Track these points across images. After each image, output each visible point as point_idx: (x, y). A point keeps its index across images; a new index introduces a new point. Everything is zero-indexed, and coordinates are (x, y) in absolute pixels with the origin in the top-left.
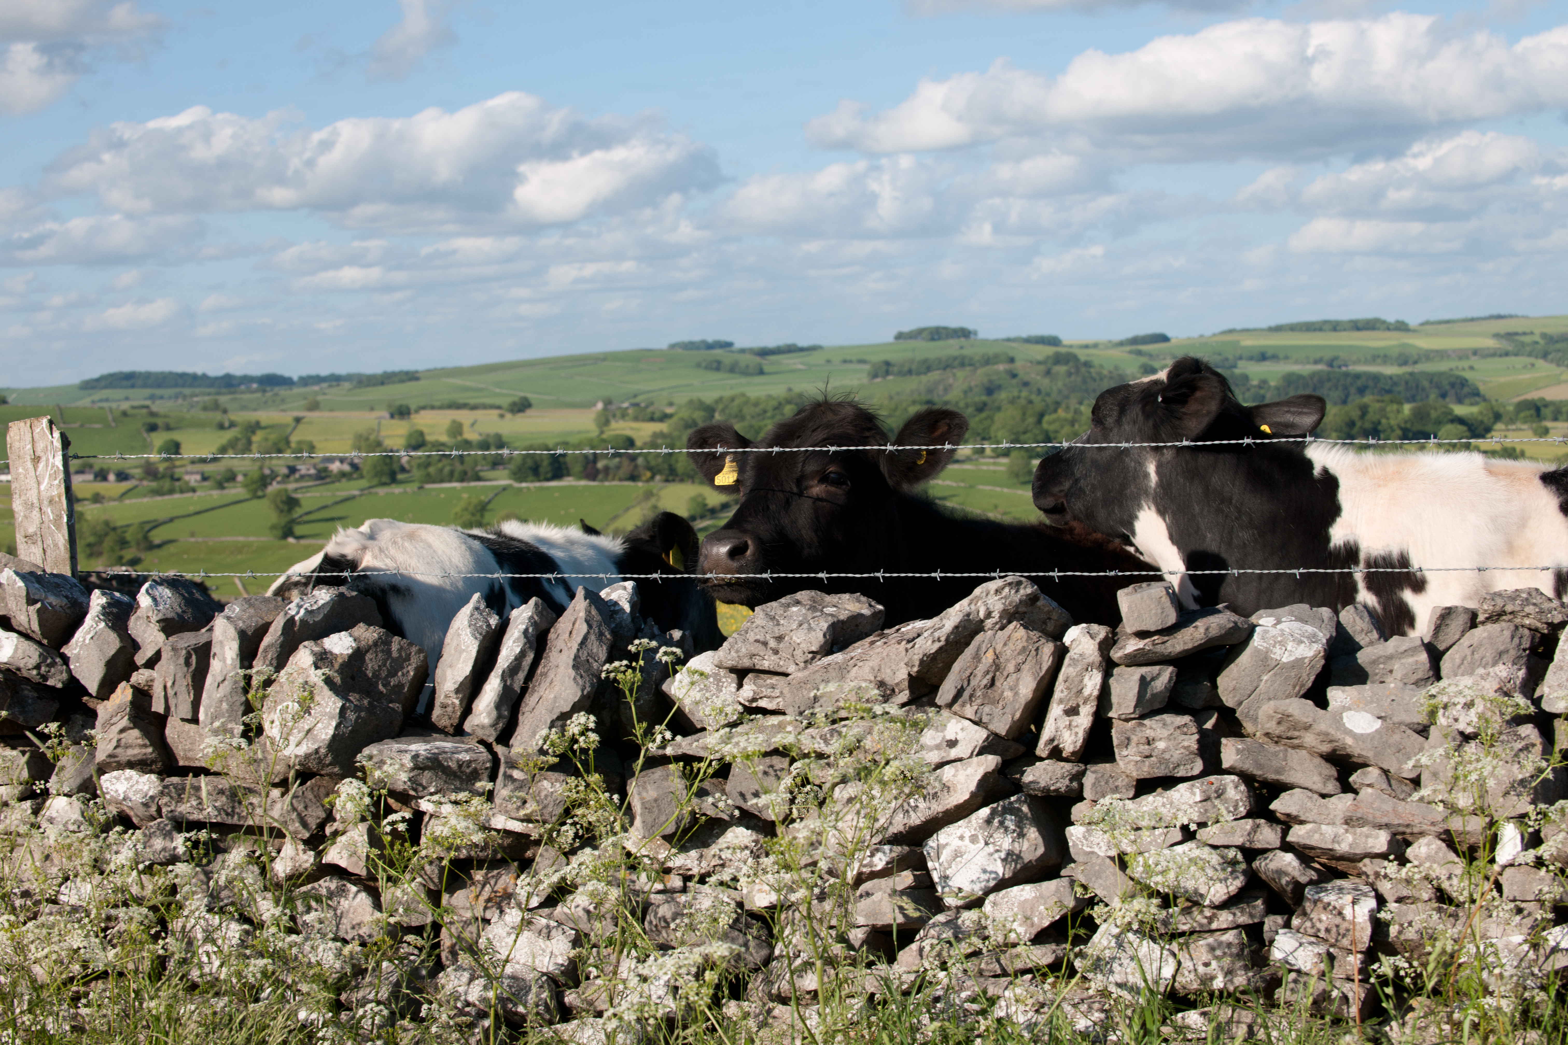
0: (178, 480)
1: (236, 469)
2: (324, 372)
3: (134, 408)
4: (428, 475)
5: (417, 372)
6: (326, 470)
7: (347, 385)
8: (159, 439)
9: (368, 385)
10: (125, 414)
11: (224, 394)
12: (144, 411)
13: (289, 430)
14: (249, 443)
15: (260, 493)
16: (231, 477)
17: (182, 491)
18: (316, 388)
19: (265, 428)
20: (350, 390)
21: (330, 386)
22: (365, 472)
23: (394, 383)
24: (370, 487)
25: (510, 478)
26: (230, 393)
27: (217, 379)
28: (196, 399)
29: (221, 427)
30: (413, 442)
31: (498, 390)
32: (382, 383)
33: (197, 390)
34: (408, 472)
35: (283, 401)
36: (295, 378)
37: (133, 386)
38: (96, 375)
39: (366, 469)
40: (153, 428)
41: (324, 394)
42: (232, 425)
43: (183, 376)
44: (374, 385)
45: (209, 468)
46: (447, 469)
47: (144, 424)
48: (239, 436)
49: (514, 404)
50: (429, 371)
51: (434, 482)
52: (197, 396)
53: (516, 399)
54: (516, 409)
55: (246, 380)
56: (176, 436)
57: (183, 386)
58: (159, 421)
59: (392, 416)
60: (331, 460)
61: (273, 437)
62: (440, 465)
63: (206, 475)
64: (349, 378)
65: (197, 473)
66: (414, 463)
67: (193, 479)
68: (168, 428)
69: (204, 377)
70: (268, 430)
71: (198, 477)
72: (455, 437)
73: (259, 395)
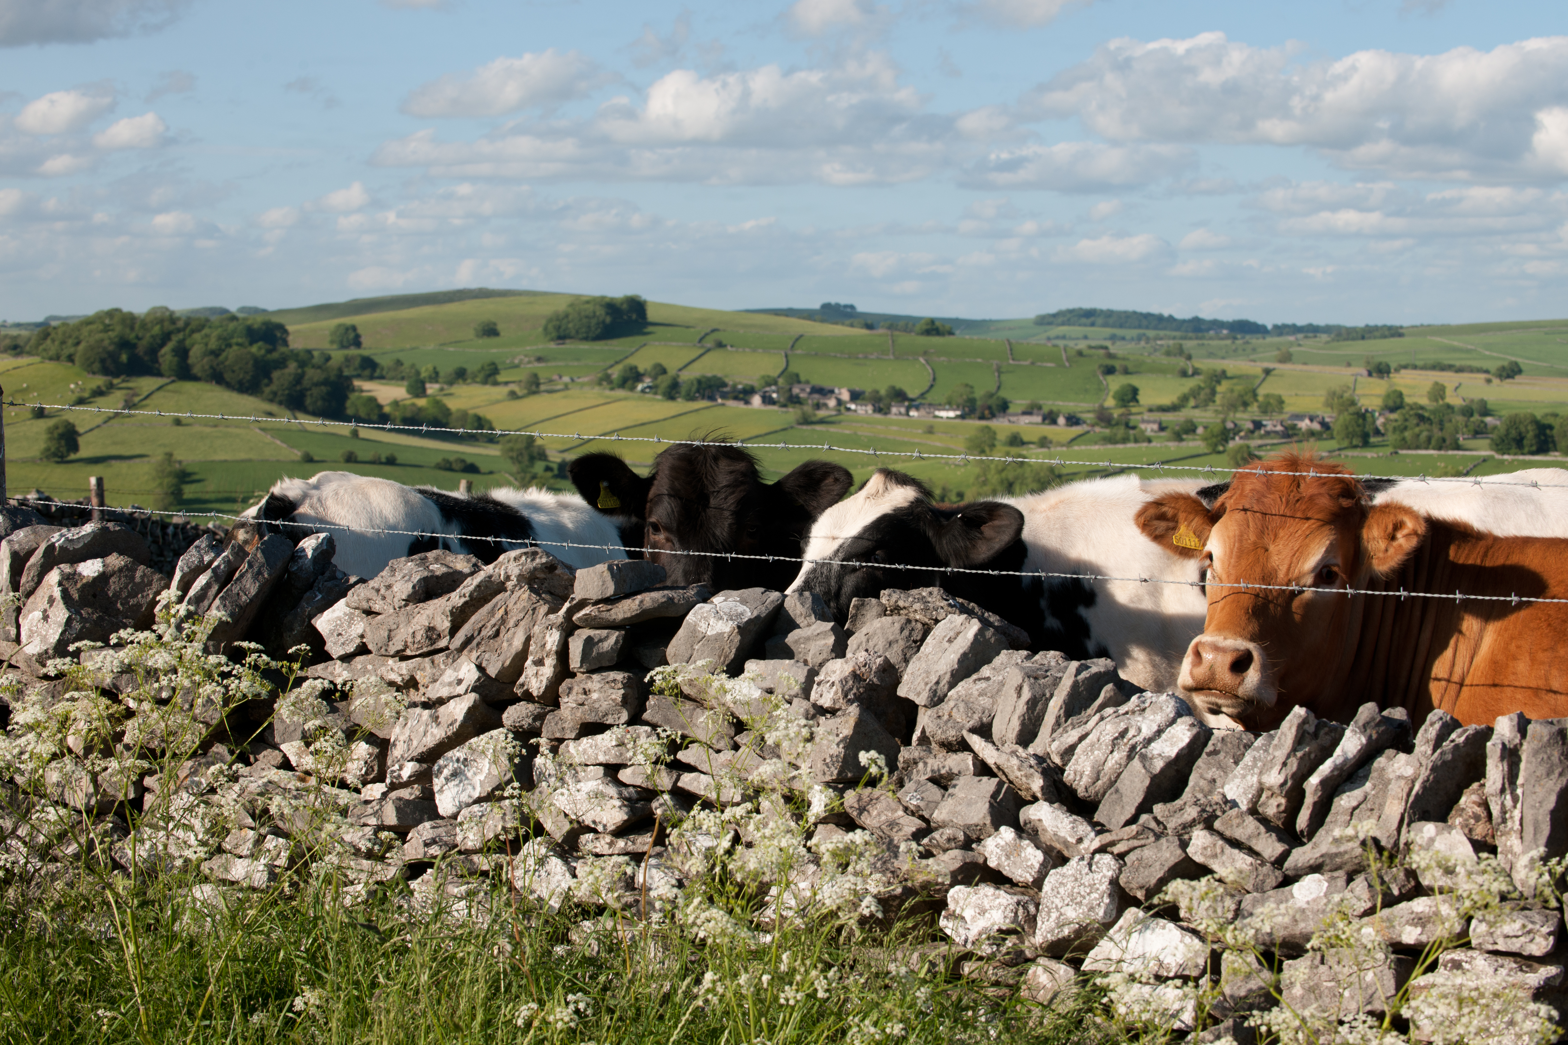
0: (1134, 428)
1: (1195, 420)
2: (1301, 322)
3: (1090, 347)
4: (1404, 439)
5: (1401, 327)
6: (1294, 427)
7: (1324, 337)
8: (1115, 383)
9: (1347, 339)
10: (1080, 353)
11: (1191, 339)
12: (1102, 352)
13: (1257, 382)
14: (1213, 393)
15: (1221, 448)
16: (1190, 428)
17: (1136, 441)
18: (1291, 338)
19: (1231, 378)
20: (1327, 343)
21: (1306, 337)
22: (1335, 433)
23: (1375, 338)
24: (1340, 449)
25: (1492, 449)
26: (1197, 338)
27: (1184, 321)
28: (1159, 342)
29: (1184, 374)
30: (1391, 403)
31: (1487, 353)
32: (1363, 338)
33: (1162, 333)
34: (1383, 435)
35: (1254, 350)
36: (1269, 327)
37: (1093, 324)
38: (1053, 310)
39: (1336, 428)
40: (1110, 371)
41: (1299, 345)
42: (1196, 372)
43: (1148, 316)
44: (1354, 339)
45: (1168, 418)
46: (1425, 434)
47: (1100, 366)
48: (1202, 385)
49: (1503, 368)
50: (1413, 327)
51: (1409, 448)
52: (1161, 339)
53: (1506, 364)
54: (1504, 374)
55: (1217, 325)
56: (1134, 381)
57: (1147, 328)
58: (1117, 364)
59: (1370, 374)
60: (1300, 417)
61: (1239, 388)
62: (1417, 430)
63: (1164, 425)
64: (1327, 329)
65: (1154, 422)
66: (1390, 427)
67: (1149, 429)
68: (1126, 372)
69: (1171, 319)
70: (1235, 381)
71: (1155, 427)
72: (1437, 401)
73: (1229, 342)
